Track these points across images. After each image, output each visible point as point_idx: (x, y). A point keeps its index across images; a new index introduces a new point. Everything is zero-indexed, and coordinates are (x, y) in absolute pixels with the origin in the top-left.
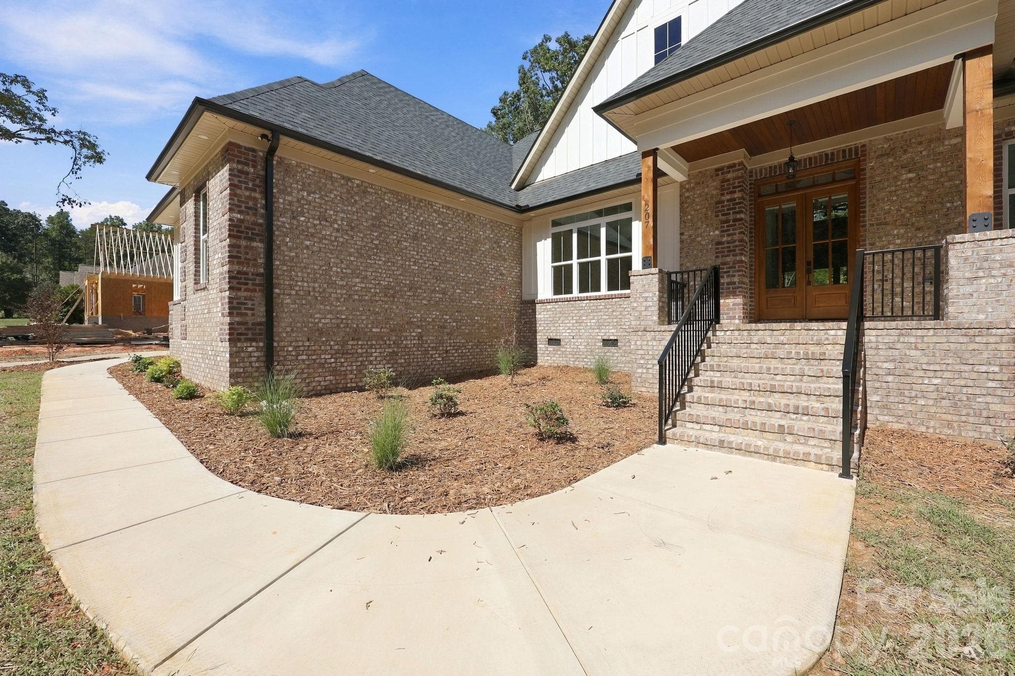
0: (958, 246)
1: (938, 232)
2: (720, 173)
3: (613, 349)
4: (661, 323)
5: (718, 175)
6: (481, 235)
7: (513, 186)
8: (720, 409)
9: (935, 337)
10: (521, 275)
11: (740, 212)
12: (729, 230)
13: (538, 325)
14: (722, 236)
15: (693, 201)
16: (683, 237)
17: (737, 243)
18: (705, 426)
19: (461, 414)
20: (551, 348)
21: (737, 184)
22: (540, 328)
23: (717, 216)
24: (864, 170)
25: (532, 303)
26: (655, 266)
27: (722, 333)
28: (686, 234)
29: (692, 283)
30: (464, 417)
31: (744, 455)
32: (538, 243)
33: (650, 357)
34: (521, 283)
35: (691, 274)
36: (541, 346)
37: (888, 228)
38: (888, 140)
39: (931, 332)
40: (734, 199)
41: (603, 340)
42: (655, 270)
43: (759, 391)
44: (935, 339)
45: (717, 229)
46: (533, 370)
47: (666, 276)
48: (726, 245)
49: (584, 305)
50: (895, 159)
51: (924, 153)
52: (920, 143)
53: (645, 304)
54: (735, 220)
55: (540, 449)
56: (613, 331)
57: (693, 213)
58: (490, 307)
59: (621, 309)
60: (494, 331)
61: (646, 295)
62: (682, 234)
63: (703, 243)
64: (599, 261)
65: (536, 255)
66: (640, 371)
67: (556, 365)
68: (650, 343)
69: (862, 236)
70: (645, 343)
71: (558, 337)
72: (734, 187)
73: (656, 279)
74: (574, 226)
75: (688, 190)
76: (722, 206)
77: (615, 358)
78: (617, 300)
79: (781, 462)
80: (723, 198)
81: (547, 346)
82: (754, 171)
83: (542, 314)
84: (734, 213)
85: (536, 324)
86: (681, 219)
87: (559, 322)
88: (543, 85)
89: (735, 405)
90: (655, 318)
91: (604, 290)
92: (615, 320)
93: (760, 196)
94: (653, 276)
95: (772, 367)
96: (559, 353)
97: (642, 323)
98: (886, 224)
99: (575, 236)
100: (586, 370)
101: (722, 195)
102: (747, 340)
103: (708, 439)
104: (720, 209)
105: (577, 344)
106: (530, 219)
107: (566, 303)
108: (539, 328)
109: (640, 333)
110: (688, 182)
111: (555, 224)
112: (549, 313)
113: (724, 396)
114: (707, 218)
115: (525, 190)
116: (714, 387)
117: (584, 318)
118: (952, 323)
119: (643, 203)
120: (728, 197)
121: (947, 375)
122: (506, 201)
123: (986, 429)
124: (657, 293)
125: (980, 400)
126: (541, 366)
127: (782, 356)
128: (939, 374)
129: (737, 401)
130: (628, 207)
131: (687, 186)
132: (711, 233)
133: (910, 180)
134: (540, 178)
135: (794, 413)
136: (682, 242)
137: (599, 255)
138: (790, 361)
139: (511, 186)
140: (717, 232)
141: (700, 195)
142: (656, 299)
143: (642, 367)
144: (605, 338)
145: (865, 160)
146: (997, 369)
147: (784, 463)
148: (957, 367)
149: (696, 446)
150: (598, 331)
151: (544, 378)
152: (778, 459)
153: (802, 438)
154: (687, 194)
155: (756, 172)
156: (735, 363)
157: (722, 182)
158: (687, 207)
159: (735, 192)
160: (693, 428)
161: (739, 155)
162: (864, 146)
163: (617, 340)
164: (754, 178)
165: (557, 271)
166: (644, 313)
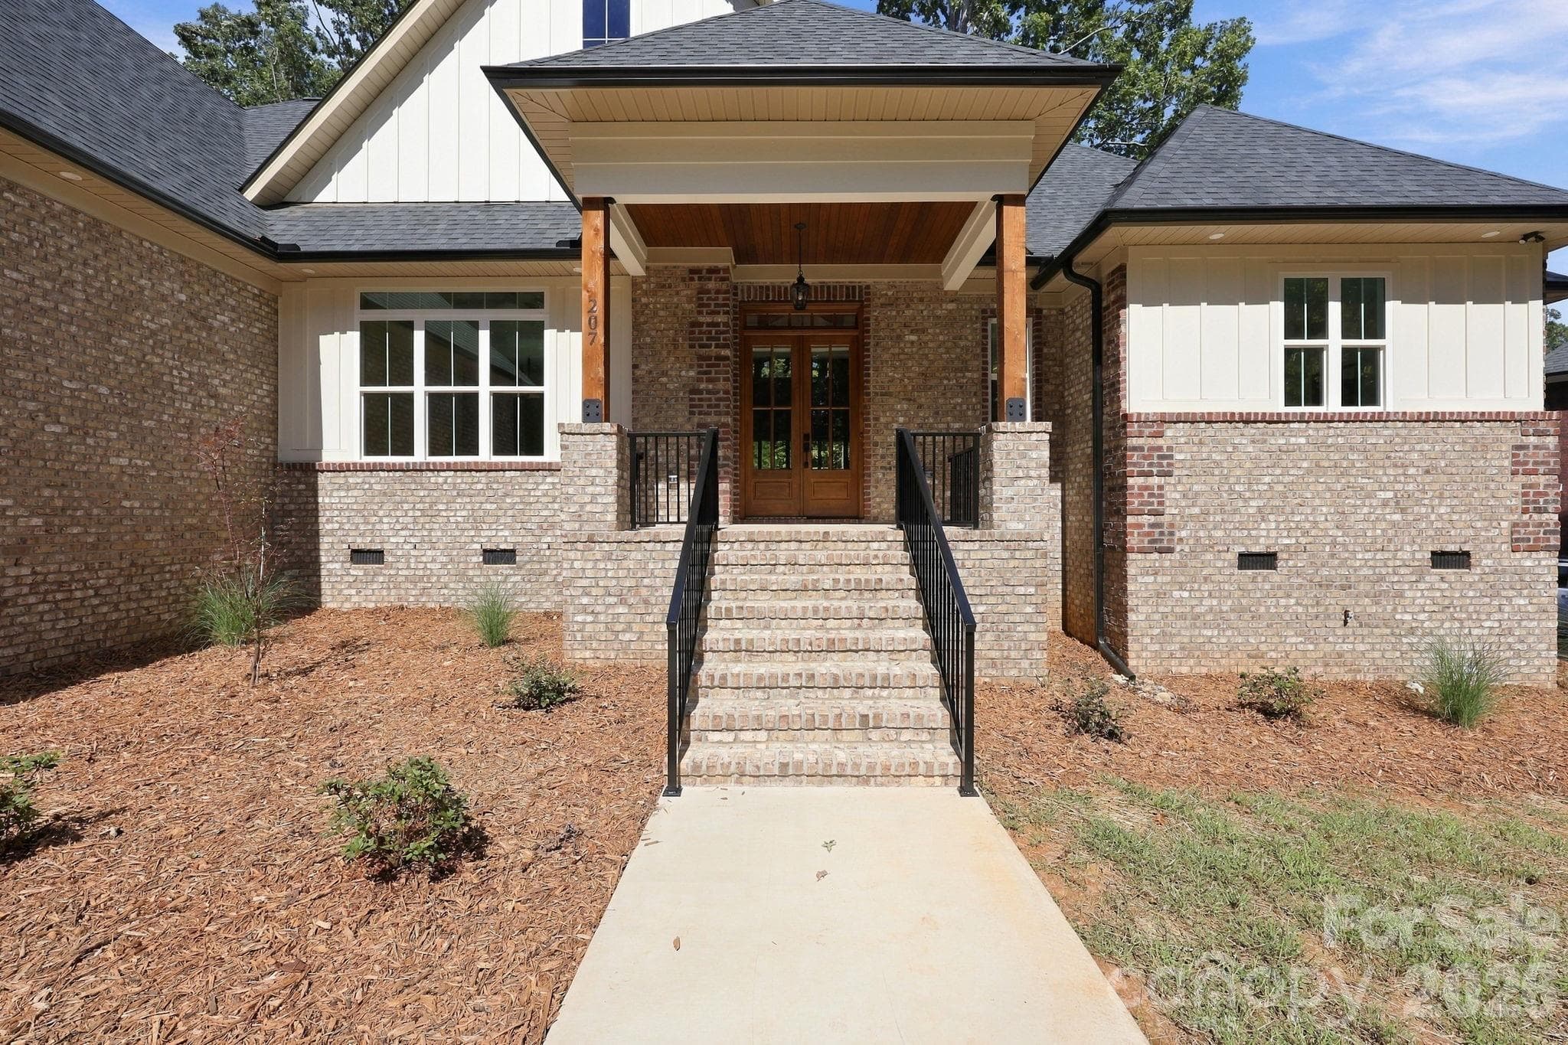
0: (1001, 437)
1: (937, 413)
2: (696, 277)
3: (504, 568)
4: (621, 527)
5: (692, 279)
6: (142, 288)
7: (251, 193)
8: (759, 694)
9: (980, 552)
10: (276, 404)
11: (726, 346)
12: (709, 373)
13: (322, 520)
14: (700, 380)
15: (655, 313)
16: (638, 373)
17: (721, 395)
18: (743, 736)
19: (58, 833)
20: (358, 570)
21: (720, 302)
22: (328, 527)
23: (692, 346)
24: (868, 319)
25: (307, 471)
26: (607, 420)
27: (727, 546)
28: (643, 367)
29: (652, 453)
30: (69, 848)
31: (821, 784)
32: (322, 338)
33: (601, 592)
34: (274, 422)
35: (651, 439)
36: (332, 563)
37: (892, 401)
38: (892, 286)
39: (977, 545)
40: (717, 325)
41: (485, 551)
42: (607, 427)
43: (811, 652)
44: (981, 555)
45: (691, 367)
46: (309, 623)
47: (627, 440)
48: (705, 396)
49: (440, 480)
50: (898, 312)
51: (925, 313)
52: (921, 300)
53: (590, 489)
54: (719, 358)
55: (386, 917)
56: (506, 533)
57: (653, 333)
58: (176, 474)
59: (521, 493)
60: (188, 535)
61: (594, 472)
62: (635, 367)
63: (671, 386)
64: (476, 395)
65: (317, 363)
66: (579, 618)
67: (371, 605)
68: (602, 565)
69: (865, 407)
70: (590, 565)
71: (379, 547)
72: (717, 305)
73: (611, 443)
74: (419, 316)
75: (646, 294)
76: (700, 332)
77: (509, 586)
78: (513, 473)
79: (876, 785)
80: (701, 319)
81: (348, 565)
82: (740, 288)
83: (330, 495)
84: (717, 346)
85: (317, 517)
86: (634, 340)
87: (381, 513)
88: (318, 29)
89: (784, 685)
90: (611, 517)
91: (486, 452)
92: (510, 513)
93: (746, 328)
94: (607, 438)
95: (821, 608)
96: (381, 579)
97: (586, 527)
98: (890, 394)
99: (419, 338)
100: (447, 614)
101: (700, 313)
102: (771, 559)
103: (761, 764)
104: (697, 335)
105: (424, 559)
106: (305, 278)
107: (398, 474)
108: (325, 526)
109: (580, 546)
110: (647, 279)
111: (367, 303)
112: (355, 493)
113: (761, 668)
114: (676, 346)
115: (284, 212)
116: (740, 651)
117: (441, 507)
118: (996, 533)
119: (585, 295)
120: (709, 319)
121: (992, 600)
122: (231, 221)
123: (1025, 664)
124: (615, 471)
125: (1019, 629)
126: (333, 611)
127: (827, 587)
128: (984, 600)
129: (786, 677)
130: (534, 301)
131: (644, 286)
132: (683, 373)
133: (912, 343)
134: (325, 196)
135: (871, 688)
136: (635, 380)
137: (476, 384)
138: (837, 593)
139: (242, 189)
140: (692, 373)
141: (666, 307)
142: (613, 479)
143: (585, 612)
144: (488, 547)
145: (869, 306)
146: (1032, 590)
147: (882, 785)
148: (1000, 590)
149: (738, 782)
150: (472, 533)
151: (344, 645)
152: (872, 779)
153: (892, 731)
154: (644, 300)
155: (742, 290)
156: (762, 602)
157: (699, 293)
158: (645, 322)
159: (718, 313)
160: (720, 742)
161: (722, 256)
162: (868, 287)
163: (513, 551)
164: (739, 298)
165: (373, 404)
166: (588, 508)
